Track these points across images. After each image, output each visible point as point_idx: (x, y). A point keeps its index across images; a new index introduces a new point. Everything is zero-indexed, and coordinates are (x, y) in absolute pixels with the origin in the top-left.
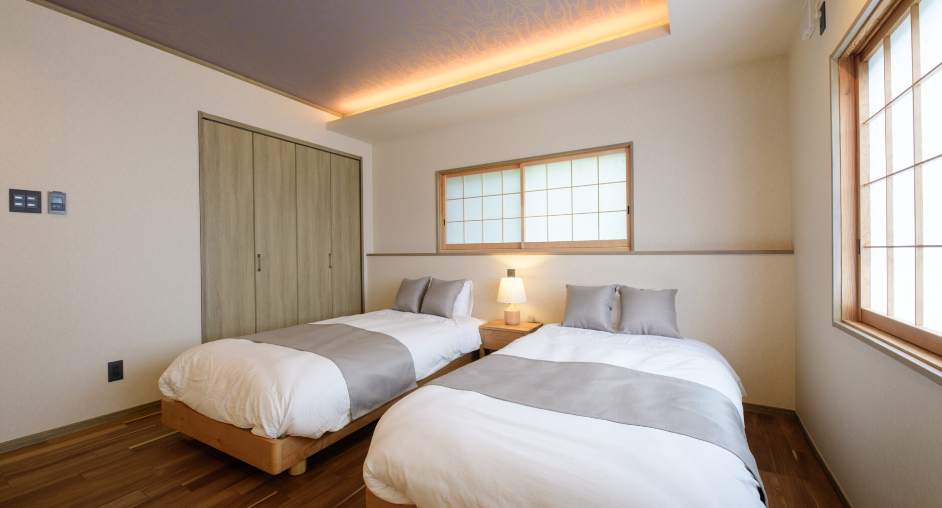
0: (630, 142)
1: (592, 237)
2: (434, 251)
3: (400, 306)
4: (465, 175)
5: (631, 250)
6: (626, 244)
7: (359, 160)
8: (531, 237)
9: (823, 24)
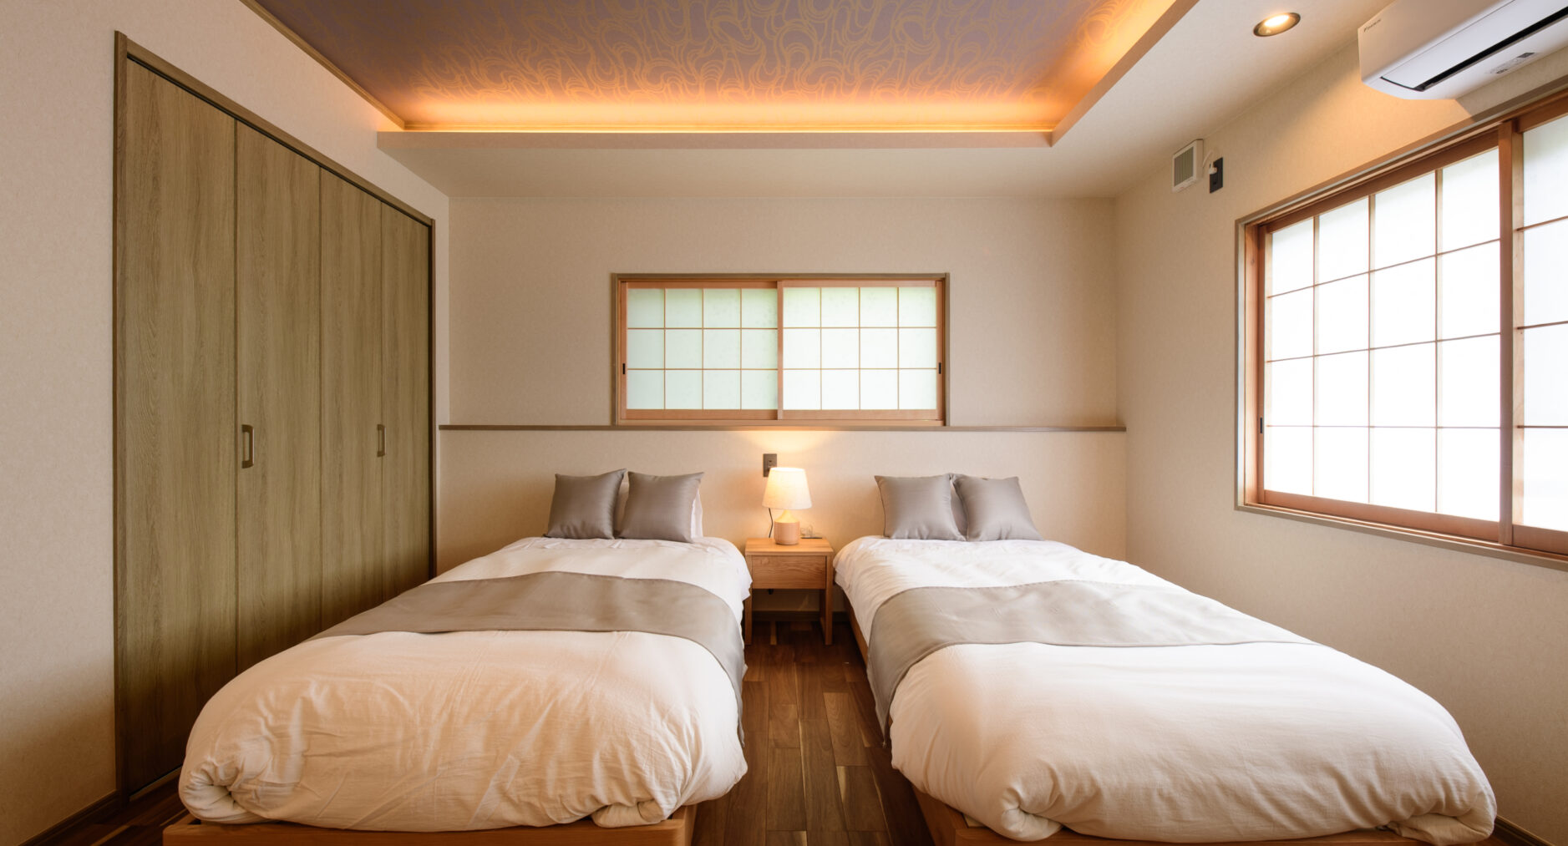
0: (946, 274)
1: (888, 404)
2: (607, 422)
3: (568, 529)
4: (668, 287)
5: (945, 424)
6: (936, 416)
7: (430, 227)
8: (793, 401)
9: (1216, 182)
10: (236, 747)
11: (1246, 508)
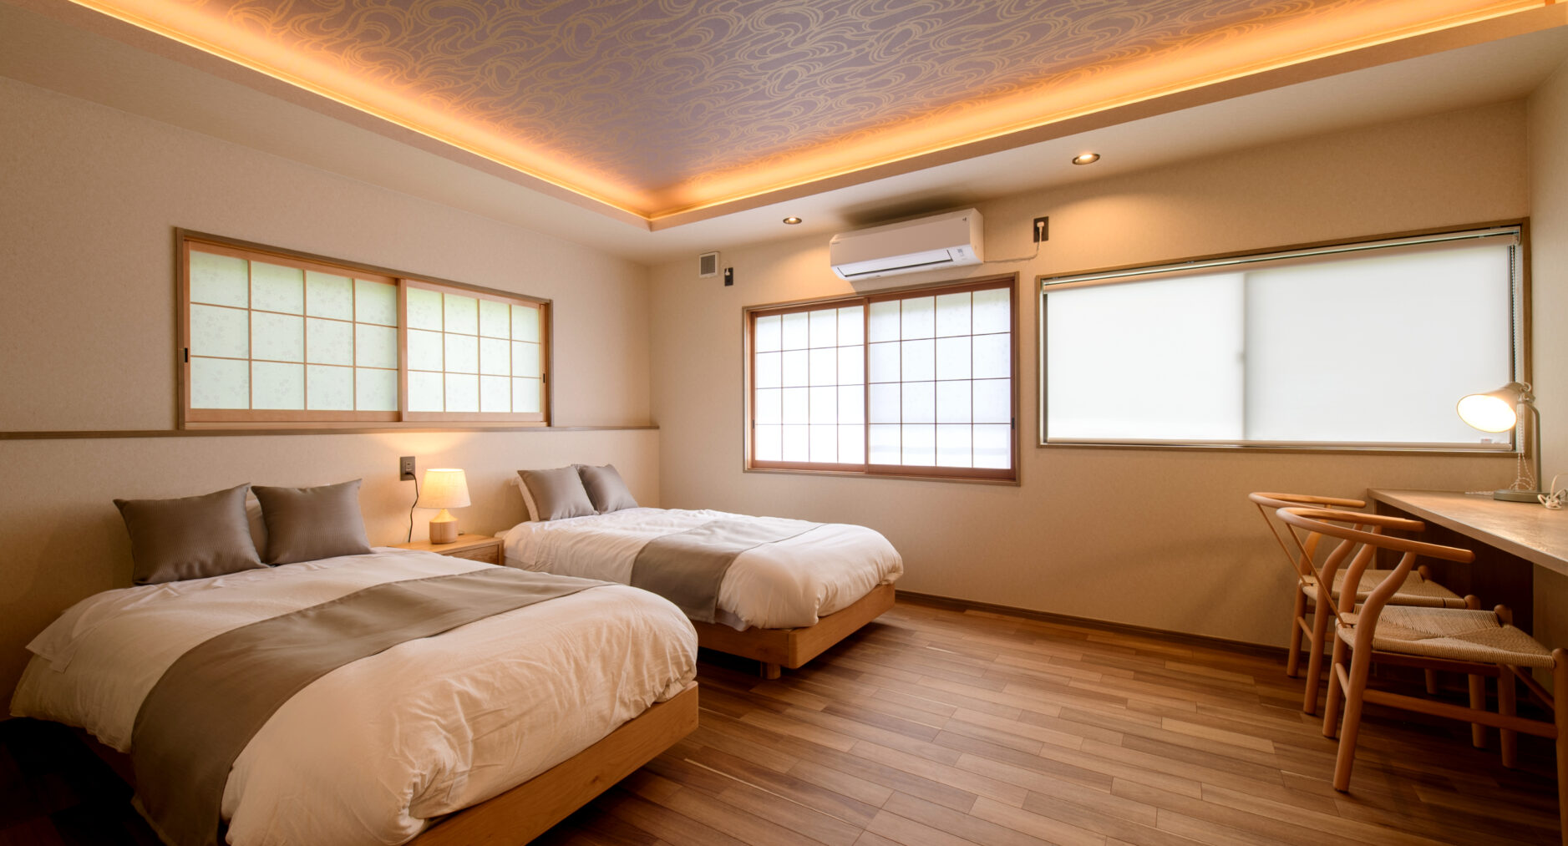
0: (549, 300)
1: (503, 408)
2: (167, 424)
4: (254, 259)
5: (549, 425)
6: (541, 417)
8: (419, 404)
9: (729, 281)
10: (432, 751)
11: (749, 471)
